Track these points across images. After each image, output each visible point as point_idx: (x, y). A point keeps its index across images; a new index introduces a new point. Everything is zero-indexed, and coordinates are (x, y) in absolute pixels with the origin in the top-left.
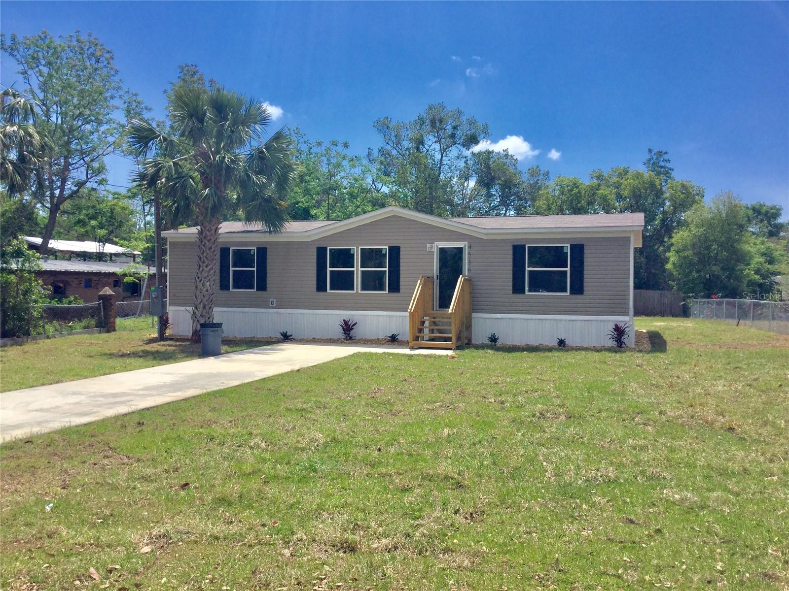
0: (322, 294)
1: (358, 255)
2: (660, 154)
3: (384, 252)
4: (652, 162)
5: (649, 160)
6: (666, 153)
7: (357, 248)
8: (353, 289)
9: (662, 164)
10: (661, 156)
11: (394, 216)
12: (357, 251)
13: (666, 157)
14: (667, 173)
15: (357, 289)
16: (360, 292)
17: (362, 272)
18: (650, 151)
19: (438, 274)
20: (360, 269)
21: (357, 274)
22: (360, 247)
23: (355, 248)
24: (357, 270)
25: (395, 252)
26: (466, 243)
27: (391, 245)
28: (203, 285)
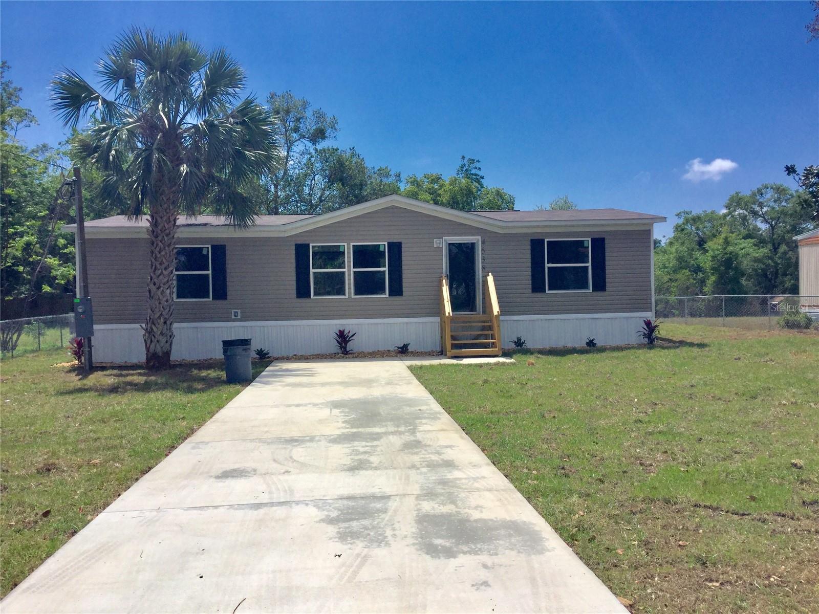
0: (303, 301)
1: (349, 253)
2: (472, 161)
3: (382, 249)
4: (465, 169)
5: (462, 167)
6: (478, 161)
7: (348, 245)
8: (344, 294)
9: (473, 171)
10: (473, 163)
11: (393, 207)
12: (349, 248)
13: (478, 165)
14: (478, 180)
15: (350, 293)
16: (353, 297)
17: (355, 272)
18: (463, 158)
19: (448, 273)
20: (353, 270)
21: (349, 275)
22: (352, 244)
23: (346, 244)
24: (349, 270)
25: (396, 249)
26: (480, 237)
27: (391, 241)
28: (162, 294)
